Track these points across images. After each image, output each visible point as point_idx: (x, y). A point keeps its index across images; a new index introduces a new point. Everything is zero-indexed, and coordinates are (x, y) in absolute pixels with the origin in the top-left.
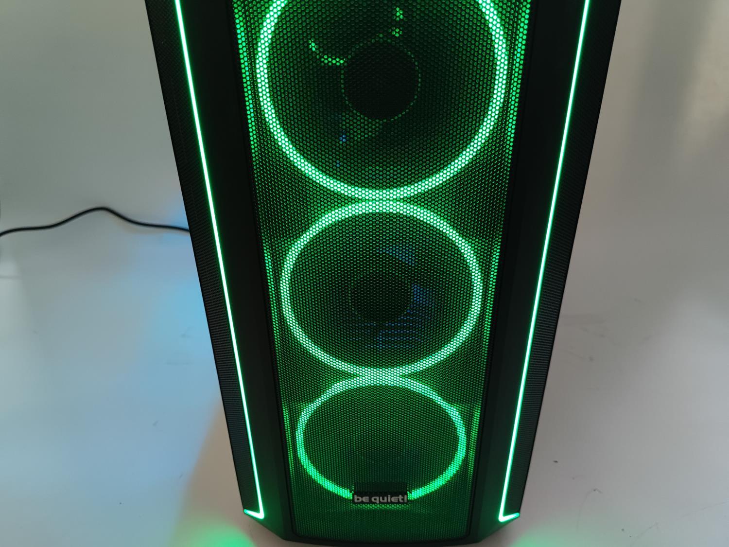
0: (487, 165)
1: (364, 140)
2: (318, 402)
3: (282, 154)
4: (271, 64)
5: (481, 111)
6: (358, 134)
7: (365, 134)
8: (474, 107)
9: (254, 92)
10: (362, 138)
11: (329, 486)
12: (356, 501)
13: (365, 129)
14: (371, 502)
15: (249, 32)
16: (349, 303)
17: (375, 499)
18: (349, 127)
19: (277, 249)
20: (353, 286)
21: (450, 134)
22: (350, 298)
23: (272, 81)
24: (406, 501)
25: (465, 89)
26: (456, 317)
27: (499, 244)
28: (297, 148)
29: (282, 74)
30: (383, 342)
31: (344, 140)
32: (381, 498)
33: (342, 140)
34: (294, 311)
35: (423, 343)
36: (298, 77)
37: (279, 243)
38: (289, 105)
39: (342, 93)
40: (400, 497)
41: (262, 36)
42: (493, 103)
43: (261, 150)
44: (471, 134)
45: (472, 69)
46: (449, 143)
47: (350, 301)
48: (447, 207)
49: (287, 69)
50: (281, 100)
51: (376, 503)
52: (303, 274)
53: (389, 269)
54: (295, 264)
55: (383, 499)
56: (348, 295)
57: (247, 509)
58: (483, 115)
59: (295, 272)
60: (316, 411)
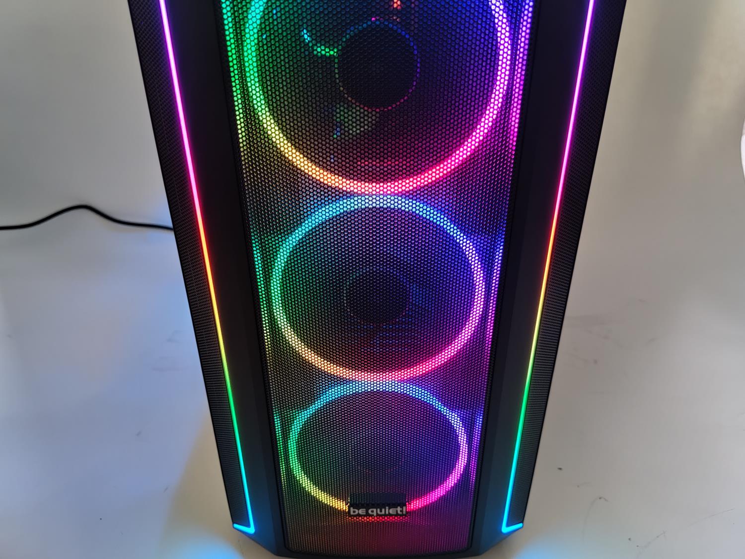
0: (490, 156)
1: (359, 134)
2: (312, 409)
3: (272, 144)
4: (260, 52)
5: (483, 99)
6: (353, 127)
7: (361, 127)
8: (476, 94)
9: (242, 77)
10: (358, 131)
11: (324, 498)
12: (352, 513)
13: (361, 122)
14: (367, 515)
15: (236, 17)
16: (344, 303)
17: (372, 511)
18: (344, 120)
19: (266, 243)
20: (349, 285)
21: (451, 123)
22: (345, 298)
23: (260, 65)
24: (404, 513)
25: (467, 75)
26: (457, 318)
27: (503, 240)
28: (287, 138)
29: (273, 67)
30: (380, 345)
31: (339, 134)
32: (379, 510)
33: (336, 134)
34: (286, 312)
35: (423, 345)
36: (290, 76)
37: (269, 239)
38: (279, 91)
39: (336, 79)
40: (399, 509)
41: (250, 17)
42: (496, 90)
43: (249, 139)
44: (473, 123)
45: (474, 54)
46: (450, 132)
47: (345, 302)
48: (448, 201)
49: (276, 52)
50: (271, 85)
51: (373, 515)
52: (295, 273)
53: (387, 267)
54: (287, 262)
55: (381, 511)
56: (343, 295)
57: (237, 523)
58: (486, 103)
59: (287, 271)
60: (309, 419)
